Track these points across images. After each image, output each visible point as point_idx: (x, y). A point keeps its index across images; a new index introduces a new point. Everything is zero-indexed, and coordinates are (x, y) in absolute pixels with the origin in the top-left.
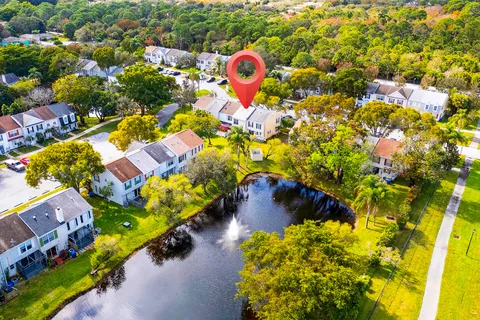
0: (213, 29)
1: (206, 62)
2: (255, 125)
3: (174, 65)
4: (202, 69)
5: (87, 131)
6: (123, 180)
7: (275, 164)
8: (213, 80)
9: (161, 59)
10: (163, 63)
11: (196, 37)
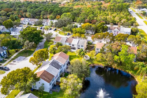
0: (43, 10)
1: (46, 23)
2: (81, 46)
3: (33, 24)
4: (45, 25)
5: (12, 57)
6: (49, 82)
7: (94, 60)
8: (51, 29)
9: (27, 23)
10: (29, 24)
11: (37, 13)
